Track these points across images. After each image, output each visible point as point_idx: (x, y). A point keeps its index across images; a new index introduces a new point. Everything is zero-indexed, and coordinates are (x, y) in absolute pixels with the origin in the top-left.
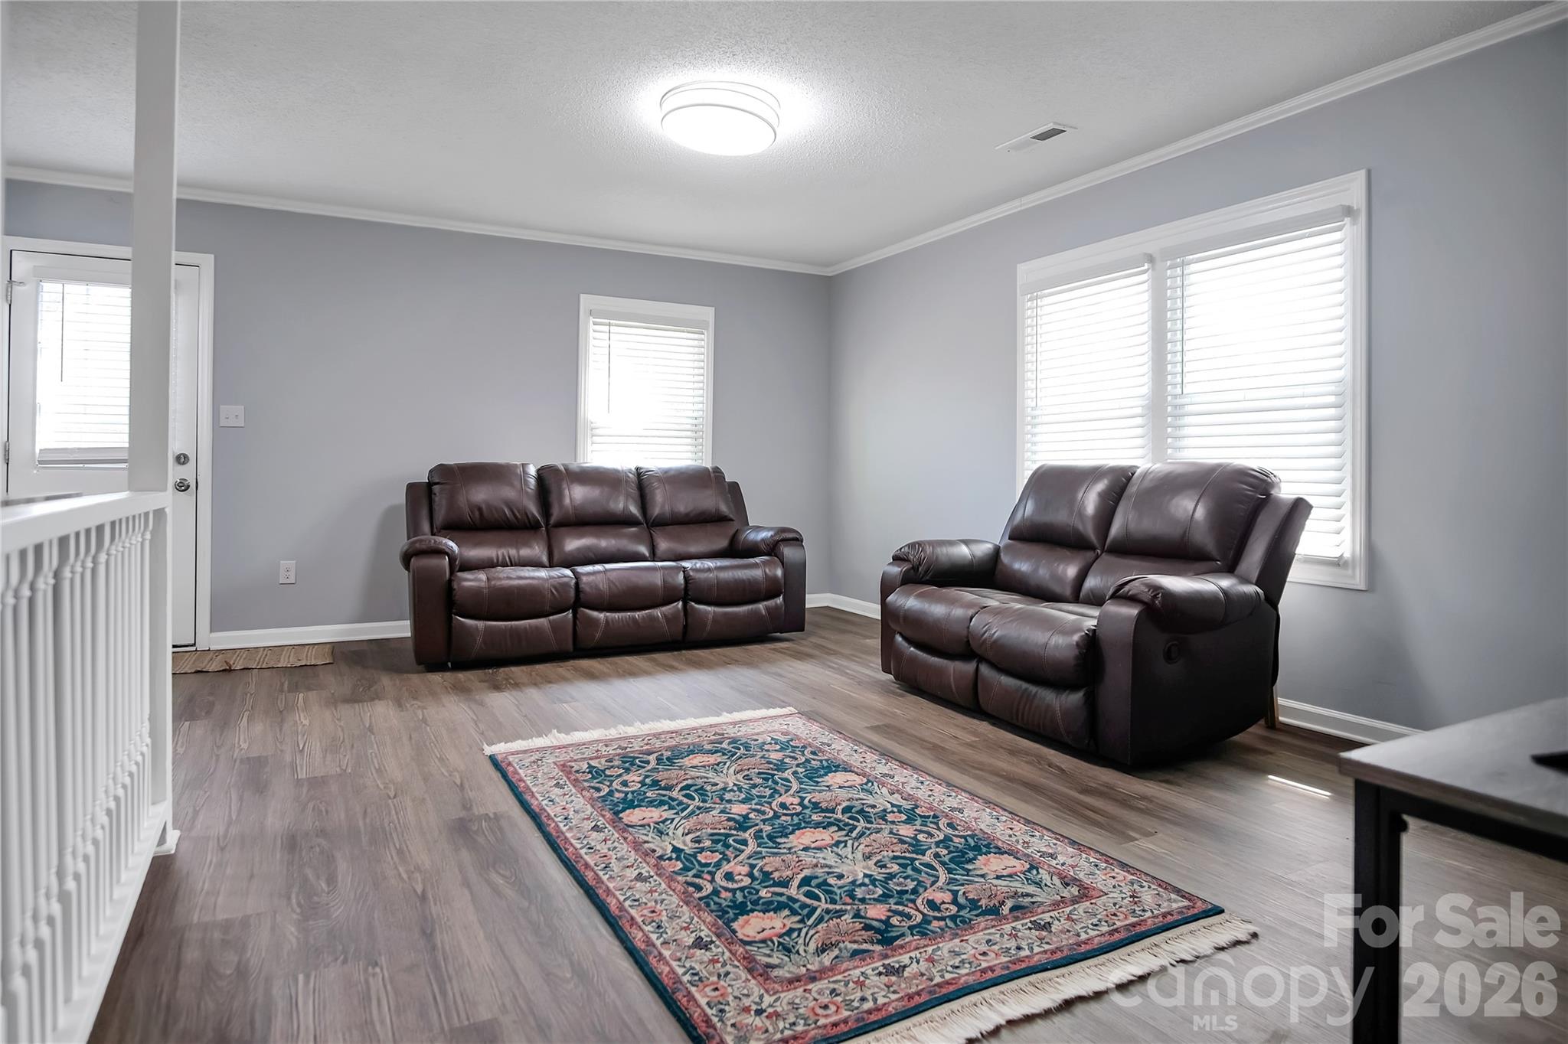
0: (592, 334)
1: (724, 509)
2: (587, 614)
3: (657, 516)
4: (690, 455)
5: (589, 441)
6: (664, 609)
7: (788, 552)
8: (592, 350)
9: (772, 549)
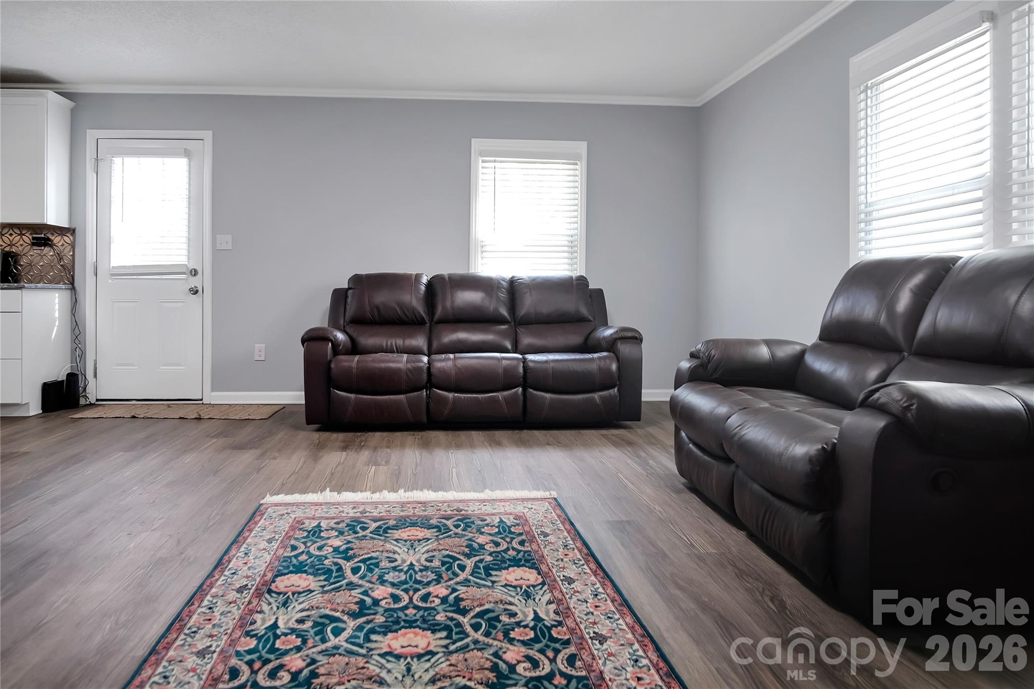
0: (481, 170)
1: (584, 311)
2: (436, 392)
3: (523, 316)
4: (566, 267)
5: (479, 256)
6: (506, 393)
7: (625, 349)
8: (481, 183)
9: (611, 345)
